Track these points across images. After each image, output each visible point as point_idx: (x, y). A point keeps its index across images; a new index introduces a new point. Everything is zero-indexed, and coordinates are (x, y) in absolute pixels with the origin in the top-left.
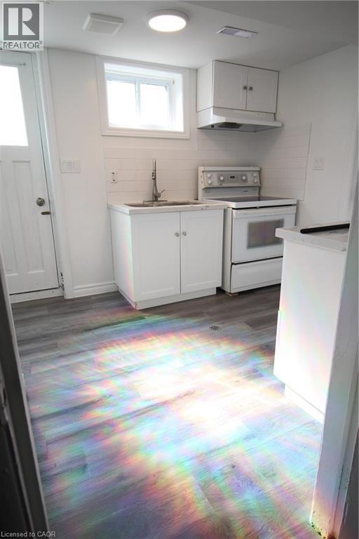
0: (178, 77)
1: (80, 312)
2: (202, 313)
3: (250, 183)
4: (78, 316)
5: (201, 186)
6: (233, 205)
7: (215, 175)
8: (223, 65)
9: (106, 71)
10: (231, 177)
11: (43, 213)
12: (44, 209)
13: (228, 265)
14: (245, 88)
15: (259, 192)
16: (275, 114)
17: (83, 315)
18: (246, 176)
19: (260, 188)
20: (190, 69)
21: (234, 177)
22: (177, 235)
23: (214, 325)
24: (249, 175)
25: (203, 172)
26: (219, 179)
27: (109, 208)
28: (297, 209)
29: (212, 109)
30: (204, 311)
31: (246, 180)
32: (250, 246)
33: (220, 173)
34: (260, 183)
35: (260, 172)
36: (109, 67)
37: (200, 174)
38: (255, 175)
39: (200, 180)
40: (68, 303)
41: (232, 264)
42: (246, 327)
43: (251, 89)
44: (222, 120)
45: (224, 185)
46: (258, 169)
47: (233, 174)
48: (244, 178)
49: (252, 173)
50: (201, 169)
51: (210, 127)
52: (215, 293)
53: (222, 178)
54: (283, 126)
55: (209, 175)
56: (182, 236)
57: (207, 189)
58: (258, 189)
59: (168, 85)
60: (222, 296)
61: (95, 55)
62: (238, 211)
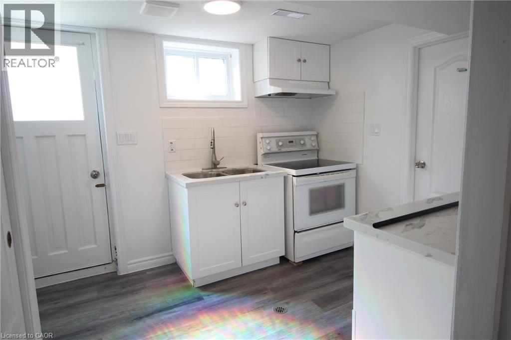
0: (235, 52)
1: (133, 292)
2: (266, 289)
3: (308, 147)
4: (130, 299)
5: (261, 152)
6: (293, 172)
7: (274, 141)
8: (276, 41)
9: (164, 48)
10: (290, 142)
11: (97, 186)
12: (99, 181)
13: (290, 233)
14: (299, 60)
15: (318, 155)
16: (328, 83)
17: (136, 297)
18: (304, 140)
19: (318, 151)
20: (246, 44)
21: (292, 142)
22: (237, 205)
23: (279, 305)
24: (307, 139)
25: (262, 138)
26: (278, 144)
27: (167, 178)
28: (357, 172)
29: (268, 79)
30: (268, 287)
31: (304, 144)
32: (313, 212)
33: (278, 138)
34: (319, 147)
35: (317, 136)
36: (166, 44)
37: (259, 140)
38: (313, 138)
39: (259, 146)
40: (121, 281)
41: (295, 232)
42: (314, 307)
43: (305, 61)
44: (279, 90)
45: (283, 150)
46: (315, 133)
47: (291, 139)
48: (302, 142)
49: (309, 137)
50: (260, 135)
51: (268, 96)
52: (278, 262)
53: (280, 144)
54: (337, 93)
55: (268, 141)
56: (242, 206)
57: (266, 155)
58: (316, 151)
59: (226, 58)
60: (286, 266)
61: (154, 34)
62: (298, 178)
